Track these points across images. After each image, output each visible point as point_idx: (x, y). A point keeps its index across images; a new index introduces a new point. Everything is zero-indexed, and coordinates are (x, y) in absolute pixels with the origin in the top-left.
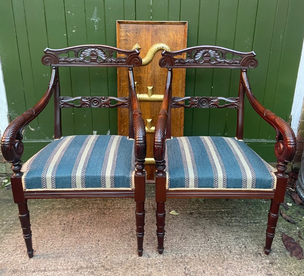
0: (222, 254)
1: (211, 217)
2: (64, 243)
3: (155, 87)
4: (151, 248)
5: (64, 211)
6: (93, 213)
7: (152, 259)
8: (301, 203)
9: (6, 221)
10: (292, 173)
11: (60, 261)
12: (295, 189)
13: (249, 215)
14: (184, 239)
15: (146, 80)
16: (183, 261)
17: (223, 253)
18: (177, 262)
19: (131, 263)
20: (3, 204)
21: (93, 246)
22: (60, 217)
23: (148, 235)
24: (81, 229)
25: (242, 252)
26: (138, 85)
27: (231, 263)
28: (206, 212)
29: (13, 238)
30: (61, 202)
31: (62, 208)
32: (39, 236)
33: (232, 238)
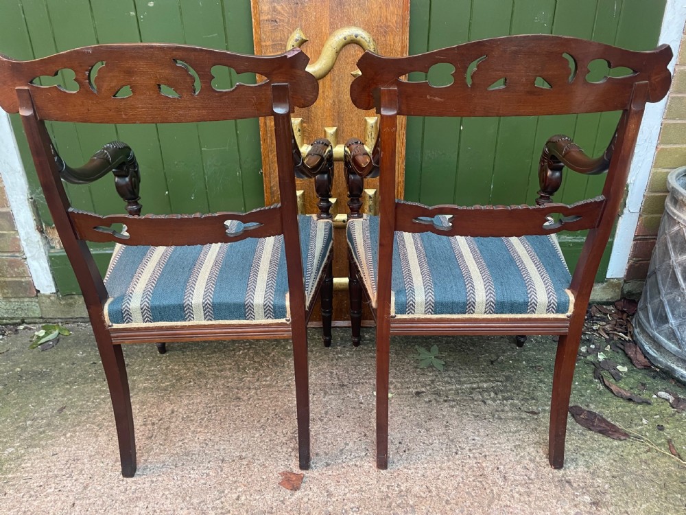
0: (487, 483)
1: (460, 401)
2: (149, 466)
3: (341, 129)
4: (334, 474)
5: (155, 396)
6: (214, 398)
7: (337, 500)
8: (646, 364)
9: (33, 420)
10: (621, 303)
11: (137, 509)
12: (632, 336)
13: (539, 394)
14: (405, 451)
15: (321, 113)
16: (404, 502)
17: (490, 482)
18: (389, 506)
19: (291, 510)
20: (31, 383)
21: (211, 473)
22: (145, 409)
23: (329, 445)
24: (187, 434)
25: (529, 479)
26: (304, 125)
27: (507, 506)
28: (450, 390)
29: (43, 458)
30: (150, 376)
31: (150, 388)
32: (97, 453)
33: (508, 446)
